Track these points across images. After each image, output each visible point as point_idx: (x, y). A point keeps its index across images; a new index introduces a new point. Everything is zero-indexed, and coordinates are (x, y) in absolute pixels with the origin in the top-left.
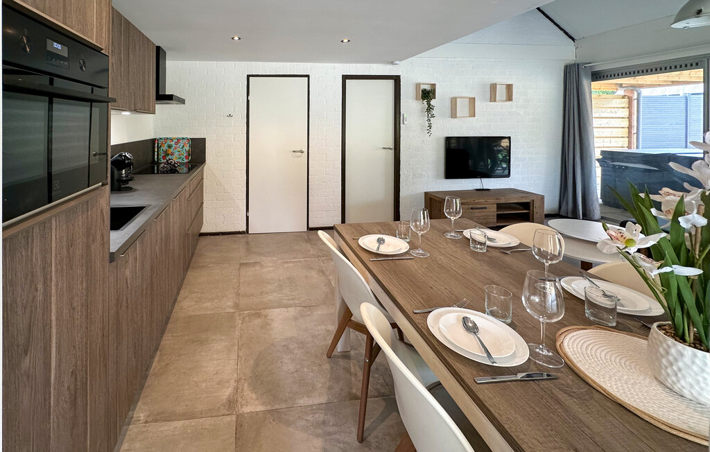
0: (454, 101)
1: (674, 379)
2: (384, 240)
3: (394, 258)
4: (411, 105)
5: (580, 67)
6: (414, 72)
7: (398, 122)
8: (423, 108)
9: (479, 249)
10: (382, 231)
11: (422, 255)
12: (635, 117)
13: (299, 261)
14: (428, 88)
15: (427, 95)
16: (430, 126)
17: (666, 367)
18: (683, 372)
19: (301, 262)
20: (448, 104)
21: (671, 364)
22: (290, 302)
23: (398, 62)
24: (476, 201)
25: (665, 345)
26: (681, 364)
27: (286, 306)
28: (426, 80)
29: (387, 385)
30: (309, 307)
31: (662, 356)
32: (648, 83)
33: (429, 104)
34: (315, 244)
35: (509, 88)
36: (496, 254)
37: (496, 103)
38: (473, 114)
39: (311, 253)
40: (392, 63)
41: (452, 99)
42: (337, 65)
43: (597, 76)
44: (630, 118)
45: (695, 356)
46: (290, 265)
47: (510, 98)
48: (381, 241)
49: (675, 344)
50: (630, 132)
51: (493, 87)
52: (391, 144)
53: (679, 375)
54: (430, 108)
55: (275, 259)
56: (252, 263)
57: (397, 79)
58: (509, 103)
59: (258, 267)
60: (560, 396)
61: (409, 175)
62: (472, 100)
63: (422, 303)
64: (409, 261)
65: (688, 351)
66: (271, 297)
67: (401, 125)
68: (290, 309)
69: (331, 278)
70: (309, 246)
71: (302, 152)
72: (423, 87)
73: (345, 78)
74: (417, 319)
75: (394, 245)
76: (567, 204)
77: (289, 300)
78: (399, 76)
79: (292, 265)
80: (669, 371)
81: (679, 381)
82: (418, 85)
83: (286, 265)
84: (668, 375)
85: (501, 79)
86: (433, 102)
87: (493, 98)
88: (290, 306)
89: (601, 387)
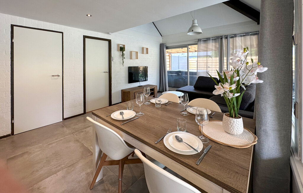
0: (131, 52)
1: (233, 130)
2: (123, 113)
3: (132, 120)
4: (115, 53)
5: (164, 45)
6: (117, 39)
7: (110, 60)
8: (120, 55)
9: (158, 106)
10: (119, 109)
11: (141, 115)
12: (171, 61)
13: (60, 140)
14: (122, 46)
15: (122, 49)
16: (123, 62)
17: (231, 127)
18: (235, 127)
19: (62, 140)
20: (129, 53)
21: (232, 126)
22: (58, 168)
23: (111, 33)
24: (140, 90)
25: (230, 121)
26: (234, 125)
27: (55, 173)
28: (121, 43)
29: (125, 184)
30: (72, 165)
31: (229, 124)
32: (173, 52)
33: (123, 53)
34: (70, 127)
35: (147, 49)
36: (164, 106)
37: (143, 54)
38: (137, 58)
39: (67, 133)
40: (108, 33)
41: (130, 52)
42: (80, 30)
43: (167, 48)
44: (170, 62)
45: (237, 121)
46: (54, 145)
47: (147, 53)
48: (121, 114)
49: (232, 119)
50: (170, 66)
51: (143, 48)
52: (107, 70)
53: (234, 129)
54: (123, 55)
55: (41, 145)
56: (20, 154)
57: (110, 41)
58: (147, 55)
59: (26, 156)
60: (217, 153)
61: (115, 83)
62: (137, 53)
63: (155, 137)
64: (138, 119)
65: (235, 120)
66: (41, 172)
67: (112, 61)
68: (58, 173)
69: (83, 142)
70: (65, 129)
71: (58, 76)
72: (120, 46)
73: (85, 37)
74: (158, 146)
75: (129, 114)
76: (161, 87)
77: (57, 167)
78: (110, 40)
79: (56, 144)
80: (232, 128)
81: (234, 130)
82: (118, 45)
83: (50, 146)
84: (231, 130)
85: (145, 46)
86: (124, 52)
87: (143, 53)
88: (59, 171)
89: (222, 143)
